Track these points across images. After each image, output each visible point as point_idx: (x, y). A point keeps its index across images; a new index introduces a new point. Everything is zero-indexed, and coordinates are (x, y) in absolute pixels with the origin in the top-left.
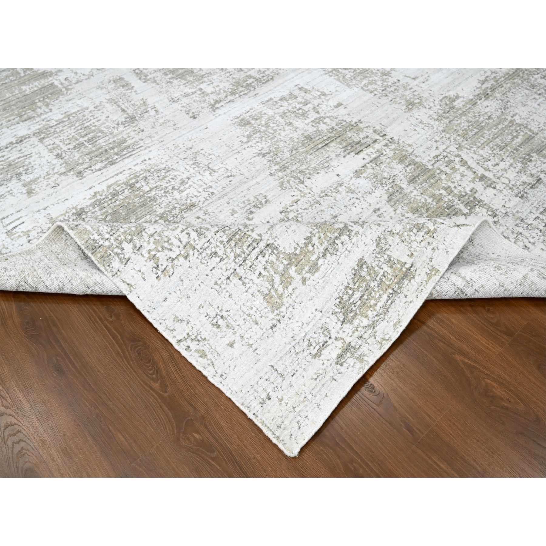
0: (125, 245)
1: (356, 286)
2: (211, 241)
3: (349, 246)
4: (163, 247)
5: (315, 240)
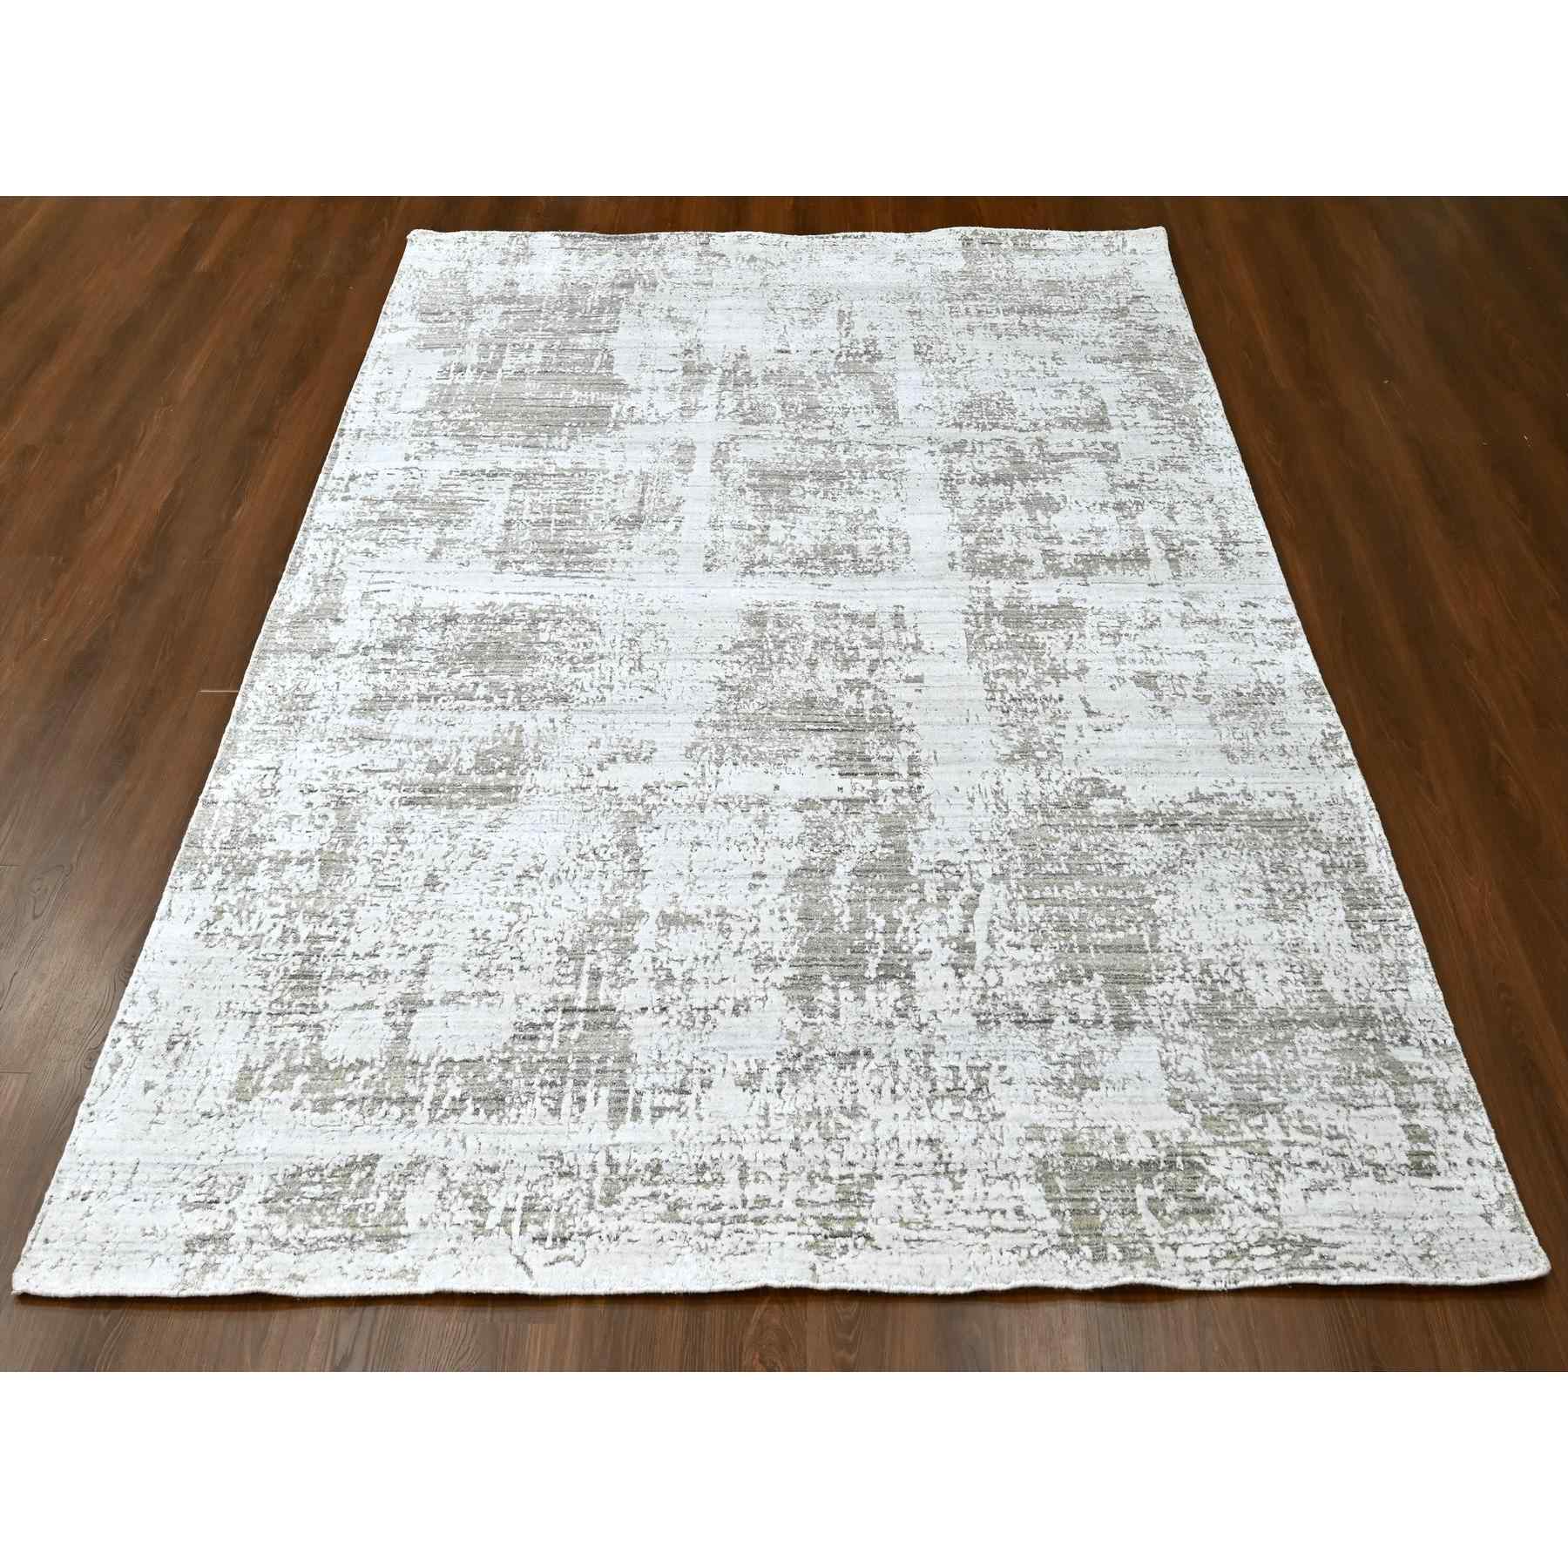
0: (218, 872)
1: (329, 1180)
2: (281, 958)
3: (387, 1125)
4: (238, 913)
5: (365, 1073)
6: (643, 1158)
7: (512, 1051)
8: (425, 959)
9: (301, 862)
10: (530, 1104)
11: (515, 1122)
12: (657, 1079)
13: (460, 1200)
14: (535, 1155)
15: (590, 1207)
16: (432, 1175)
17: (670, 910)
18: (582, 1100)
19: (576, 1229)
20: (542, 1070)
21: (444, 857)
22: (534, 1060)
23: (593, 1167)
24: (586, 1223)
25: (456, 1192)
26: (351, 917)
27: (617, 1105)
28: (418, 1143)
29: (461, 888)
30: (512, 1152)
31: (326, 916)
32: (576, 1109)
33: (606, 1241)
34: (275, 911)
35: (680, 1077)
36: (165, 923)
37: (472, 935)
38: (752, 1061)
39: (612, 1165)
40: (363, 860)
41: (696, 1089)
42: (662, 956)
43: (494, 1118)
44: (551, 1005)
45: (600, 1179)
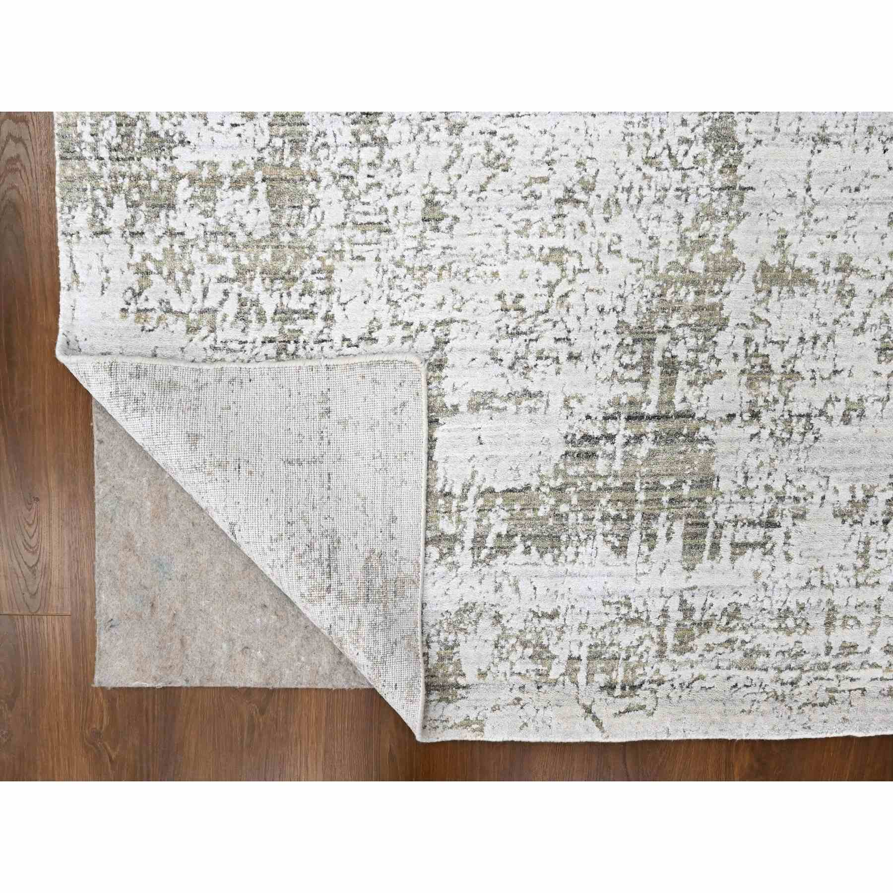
6: (719, 603)
7: (565, 476)
8: (440, 344)
9: (237, 185)
10: (590, 542)
11: (574, 561)
12: (742, 510)
13: (520, 649)
14: (599, 601)
15: (661, 654)
16: (485, 623)
17: (773, 261)
18: (652, 536)
19: (647, 678)
20: (603, 502)
21: (447, 168)
22: (593, 488)
23: (664, 613)
24: (658, 671)
25: (513, 641)
26: (329, 278)
27: (693, 542)
28: (465, 589)
29: (476, 226)
30: (573, 597)
31: (294, 279)
32: (645, 548)
33: (678, 690)
34: (220, 270)
35: (768, 507)
36: (75, 294)
37: (498, 305)
38: (858, 486)
39: (687, 610)
40: (326, 179)
41: (787, 523)
42: (758, 335)
43: (548, 557)
44: (611, 411)
45: (672, 625)
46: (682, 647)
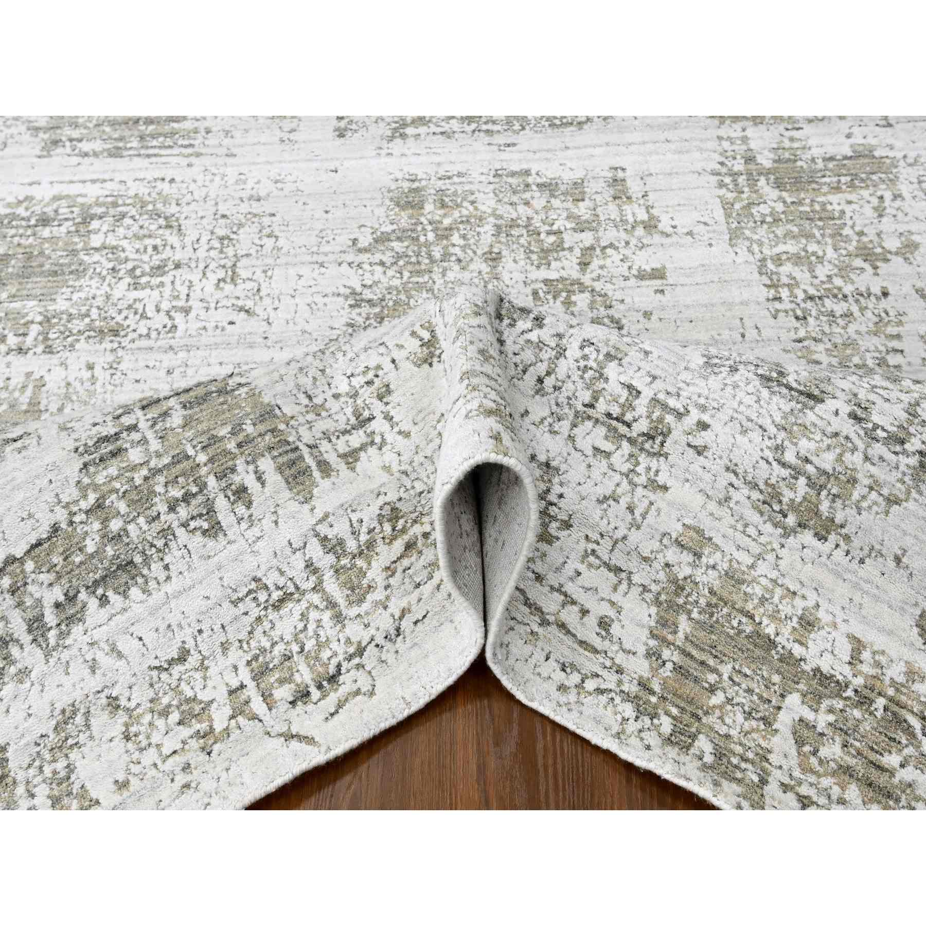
6: (368, 513)
11: (169, 578)
13: (160, 723)
15: (339, 618)
16: (100, 719)
18: (241, 492)
23: (311, 568)
24: (348, 641)
25: (148, 718)
27: (293, 472)
28: (51, 693)
30: (191, 620)
32: (241, 509)
39: (335, 547)
43: (135, 592)
45: (329, 576)
46: (358, 594)
